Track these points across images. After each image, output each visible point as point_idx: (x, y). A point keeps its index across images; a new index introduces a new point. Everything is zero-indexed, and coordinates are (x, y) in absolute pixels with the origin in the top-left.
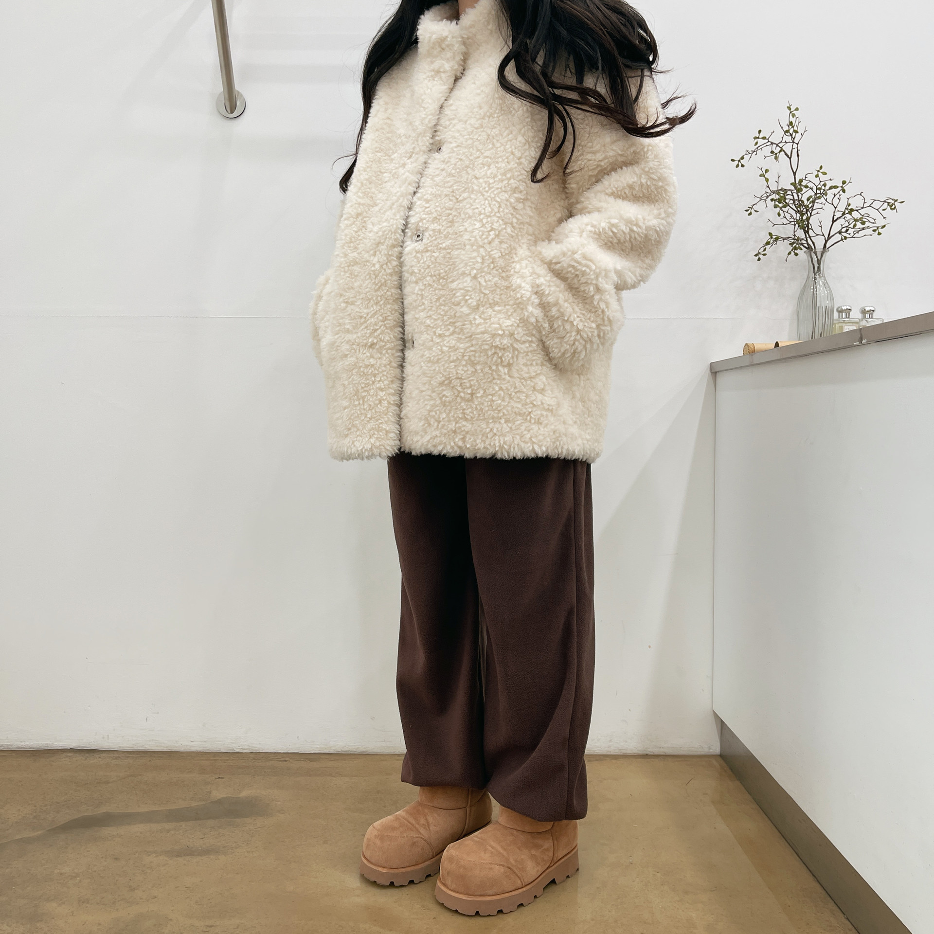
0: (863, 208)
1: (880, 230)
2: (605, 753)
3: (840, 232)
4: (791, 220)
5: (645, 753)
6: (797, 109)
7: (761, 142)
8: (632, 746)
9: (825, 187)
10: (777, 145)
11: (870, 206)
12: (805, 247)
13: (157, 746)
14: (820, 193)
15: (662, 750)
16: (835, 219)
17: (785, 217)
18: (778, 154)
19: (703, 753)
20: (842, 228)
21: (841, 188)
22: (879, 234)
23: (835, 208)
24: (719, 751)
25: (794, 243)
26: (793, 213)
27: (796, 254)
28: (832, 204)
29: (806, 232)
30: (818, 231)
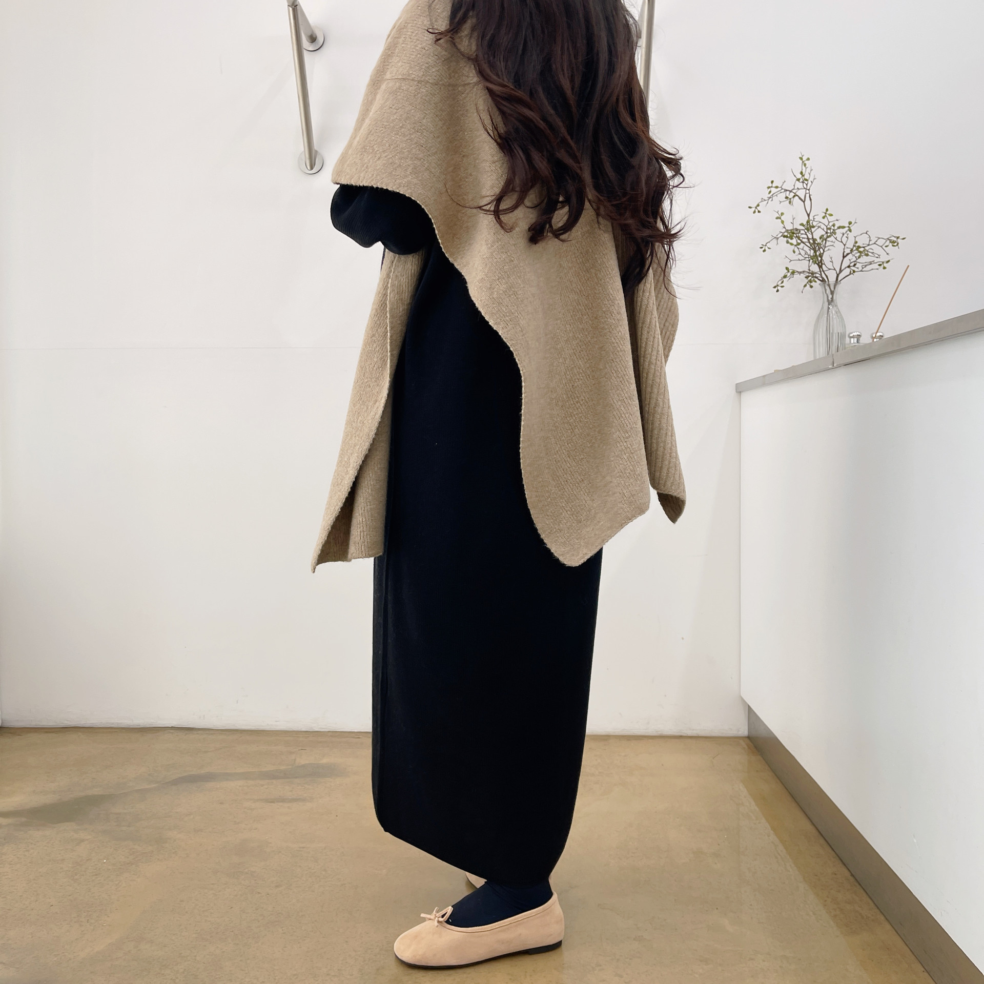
0: (869, 245)
1: (885, 265)
3: (849, 267)
4: (805, 256)
6: (808, 159)
7: (774, 190)
9: (834, 227)
10: (791, 191)
11: (875, 243)
12: (819, 279)
14: (830, 232)
15: (694, 732)
16: (845, 255)
17: (800, 254)
18: (792, 199)
19: (732, 735)
20: (851, 263)
21: (847, 228)
22: (884, 268)
23: (845, 245)
24: (747, 733)
25: (810, 276)
26: (806, 249)
27: (811, 287)
28: (842, 242)
29: (820, 267)
30: (830, 266)
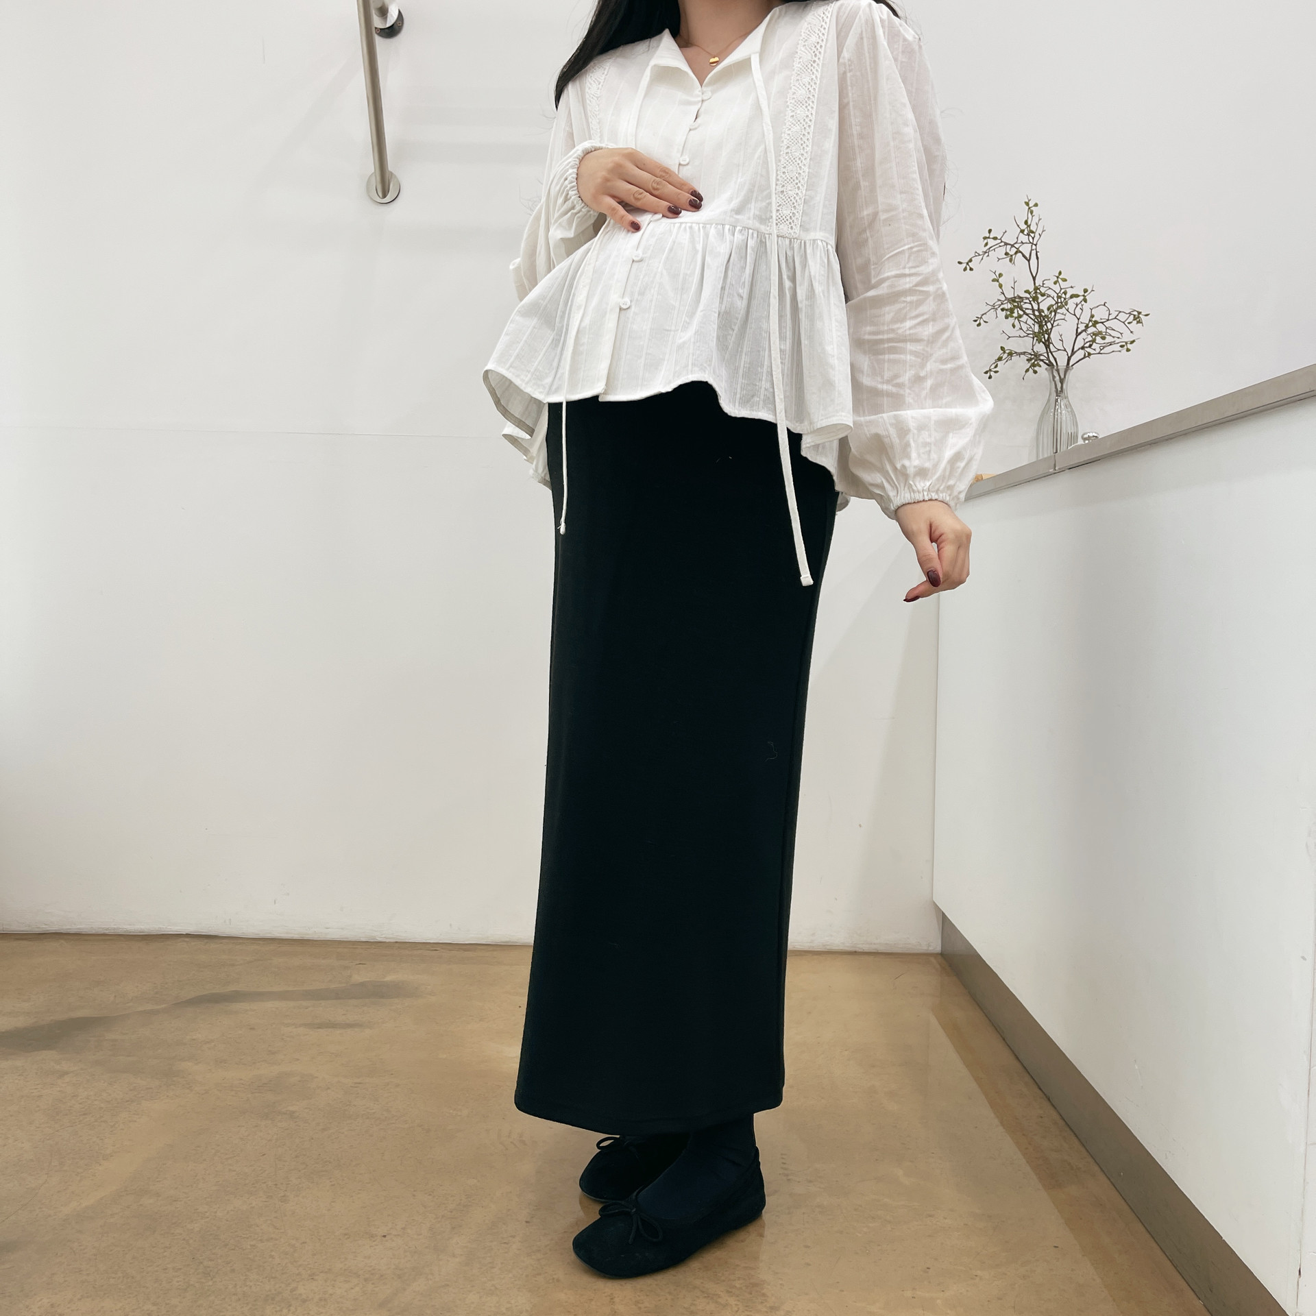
0: (1108, 320)
1: (1129, 346)
2: (806, 949)
3: (1083, 348)
4: (1028, 332)
5: (853, 949)
6: (1036, 205)
7: (991, 242)
8: (839, 940)
9: (1065, 294)
10: (1012, 246)
11: (1115, 318)
12: (1045, 363)
13: (287, 933)
14: (1061, 303)
15: (873, 946)
16: (1079, 331)
17: (1021, 329)
18: (1014, 256)
19: (921, 952)
20: (1085, 343)
21: (1082, 298)
22: (1128, 350)
23: (1078, 319)
24: (940, 949)
25: (1033, 359)
26: (1030, 322)
27: (1035, 372)
28: (1075, 315)
29: (1047, 347)
30: (1059, 345)
